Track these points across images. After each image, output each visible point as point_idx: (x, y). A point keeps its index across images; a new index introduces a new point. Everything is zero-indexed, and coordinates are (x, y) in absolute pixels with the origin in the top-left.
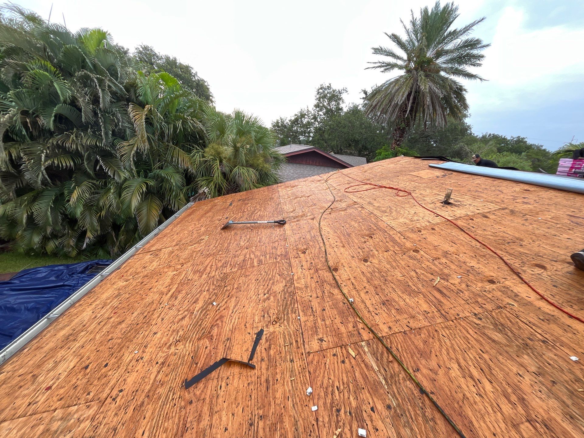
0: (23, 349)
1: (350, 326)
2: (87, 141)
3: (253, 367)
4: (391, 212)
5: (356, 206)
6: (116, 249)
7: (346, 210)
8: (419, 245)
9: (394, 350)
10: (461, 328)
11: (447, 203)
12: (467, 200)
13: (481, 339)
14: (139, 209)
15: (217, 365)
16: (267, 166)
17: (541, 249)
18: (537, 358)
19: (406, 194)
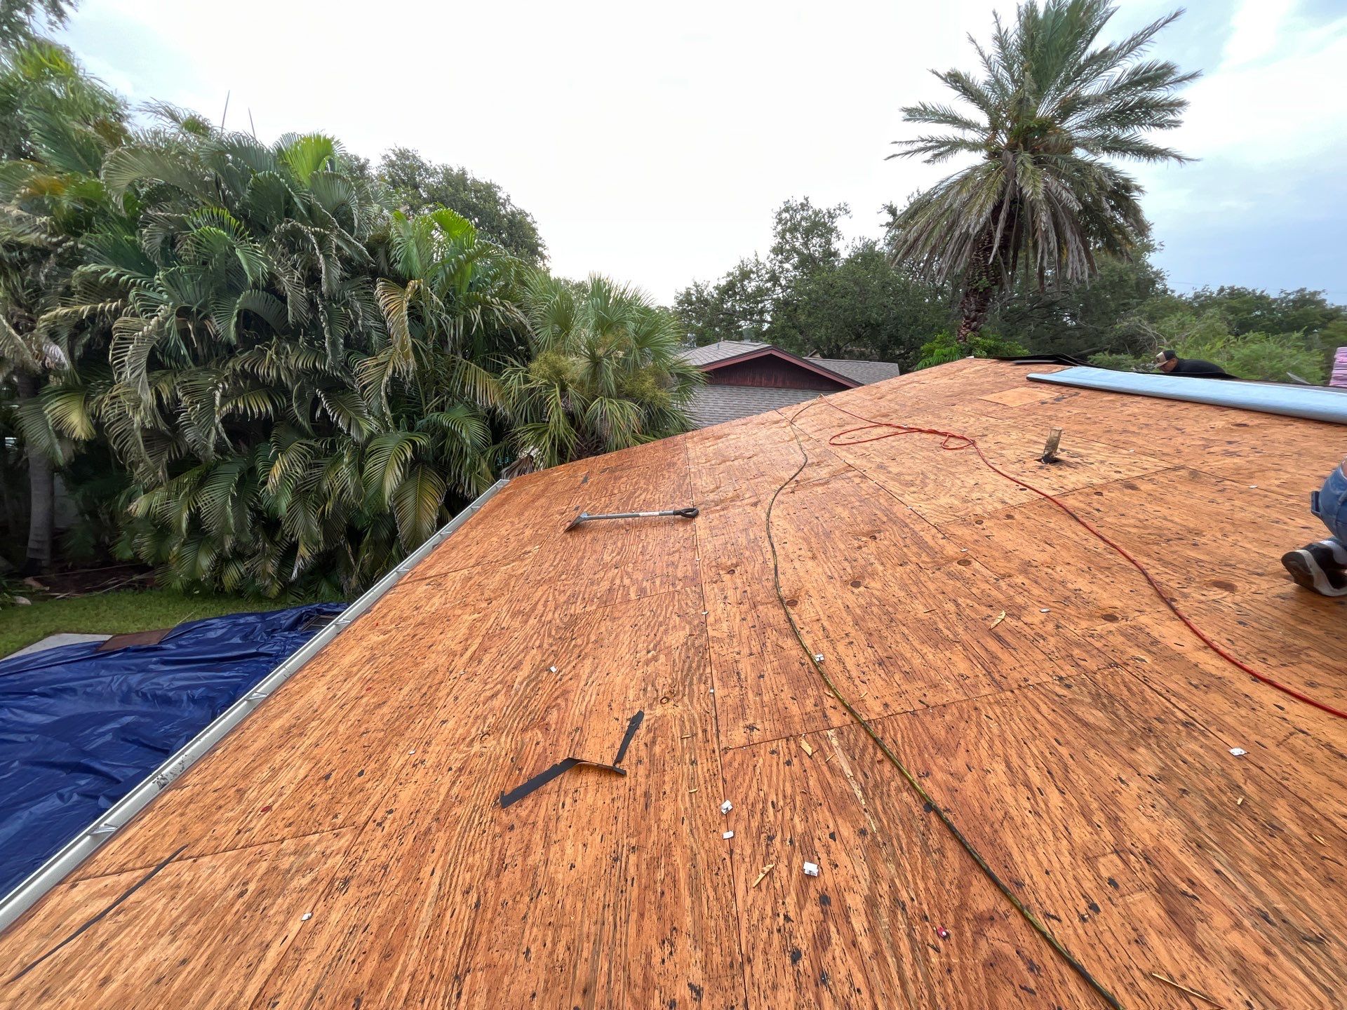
0: (213, 750)
1: (809, 704)
2: (298, 361)
3: (622, 774)
4: (924, 484)
5: (850, 474)
6: (354, 581)
7: (827, 483)
8: (973, 550)
9: (888, 743)
10: (1027, 704)
11: (1050, 459)
12: (1098, 452)
13: (1062, 722)
14: (398, 496)
15: (556, 771)
16: (662, 393)
17: (1237, 551)
18: (1163, 752)
19: (965, 443)
